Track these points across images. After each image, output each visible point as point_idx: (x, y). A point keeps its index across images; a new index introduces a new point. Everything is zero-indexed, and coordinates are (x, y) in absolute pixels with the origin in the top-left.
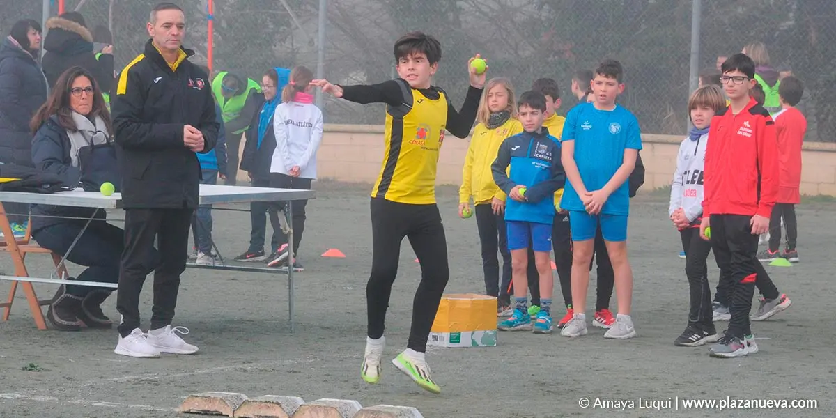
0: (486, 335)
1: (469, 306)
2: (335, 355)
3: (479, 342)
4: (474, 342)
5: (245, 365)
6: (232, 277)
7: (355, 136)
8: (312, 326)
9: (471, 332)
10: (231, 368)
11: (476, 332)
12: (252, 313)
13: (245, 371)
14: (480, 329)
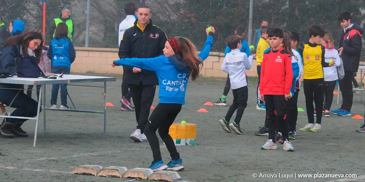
0: (191, 141)
1: (184, 128)
2: (129, 149)
3: (188, 143)
4: (186, 144)
5: (92, 153)
6: (69, 114)
7: (103, 53)
8: (113, 136)
9: (185, 139)
10: (86, 154)
11: (187, 139)
12: (85, 131)
13: (93, 156)
14: (189, 138)
